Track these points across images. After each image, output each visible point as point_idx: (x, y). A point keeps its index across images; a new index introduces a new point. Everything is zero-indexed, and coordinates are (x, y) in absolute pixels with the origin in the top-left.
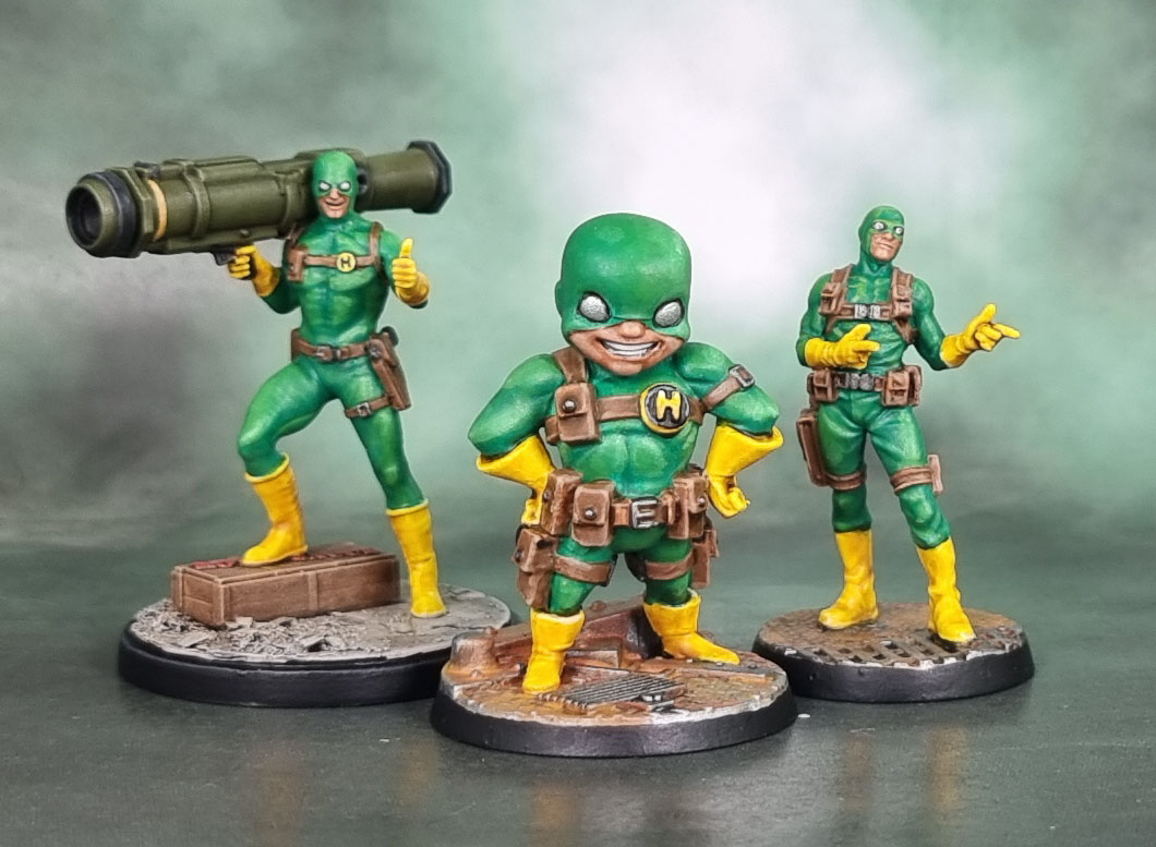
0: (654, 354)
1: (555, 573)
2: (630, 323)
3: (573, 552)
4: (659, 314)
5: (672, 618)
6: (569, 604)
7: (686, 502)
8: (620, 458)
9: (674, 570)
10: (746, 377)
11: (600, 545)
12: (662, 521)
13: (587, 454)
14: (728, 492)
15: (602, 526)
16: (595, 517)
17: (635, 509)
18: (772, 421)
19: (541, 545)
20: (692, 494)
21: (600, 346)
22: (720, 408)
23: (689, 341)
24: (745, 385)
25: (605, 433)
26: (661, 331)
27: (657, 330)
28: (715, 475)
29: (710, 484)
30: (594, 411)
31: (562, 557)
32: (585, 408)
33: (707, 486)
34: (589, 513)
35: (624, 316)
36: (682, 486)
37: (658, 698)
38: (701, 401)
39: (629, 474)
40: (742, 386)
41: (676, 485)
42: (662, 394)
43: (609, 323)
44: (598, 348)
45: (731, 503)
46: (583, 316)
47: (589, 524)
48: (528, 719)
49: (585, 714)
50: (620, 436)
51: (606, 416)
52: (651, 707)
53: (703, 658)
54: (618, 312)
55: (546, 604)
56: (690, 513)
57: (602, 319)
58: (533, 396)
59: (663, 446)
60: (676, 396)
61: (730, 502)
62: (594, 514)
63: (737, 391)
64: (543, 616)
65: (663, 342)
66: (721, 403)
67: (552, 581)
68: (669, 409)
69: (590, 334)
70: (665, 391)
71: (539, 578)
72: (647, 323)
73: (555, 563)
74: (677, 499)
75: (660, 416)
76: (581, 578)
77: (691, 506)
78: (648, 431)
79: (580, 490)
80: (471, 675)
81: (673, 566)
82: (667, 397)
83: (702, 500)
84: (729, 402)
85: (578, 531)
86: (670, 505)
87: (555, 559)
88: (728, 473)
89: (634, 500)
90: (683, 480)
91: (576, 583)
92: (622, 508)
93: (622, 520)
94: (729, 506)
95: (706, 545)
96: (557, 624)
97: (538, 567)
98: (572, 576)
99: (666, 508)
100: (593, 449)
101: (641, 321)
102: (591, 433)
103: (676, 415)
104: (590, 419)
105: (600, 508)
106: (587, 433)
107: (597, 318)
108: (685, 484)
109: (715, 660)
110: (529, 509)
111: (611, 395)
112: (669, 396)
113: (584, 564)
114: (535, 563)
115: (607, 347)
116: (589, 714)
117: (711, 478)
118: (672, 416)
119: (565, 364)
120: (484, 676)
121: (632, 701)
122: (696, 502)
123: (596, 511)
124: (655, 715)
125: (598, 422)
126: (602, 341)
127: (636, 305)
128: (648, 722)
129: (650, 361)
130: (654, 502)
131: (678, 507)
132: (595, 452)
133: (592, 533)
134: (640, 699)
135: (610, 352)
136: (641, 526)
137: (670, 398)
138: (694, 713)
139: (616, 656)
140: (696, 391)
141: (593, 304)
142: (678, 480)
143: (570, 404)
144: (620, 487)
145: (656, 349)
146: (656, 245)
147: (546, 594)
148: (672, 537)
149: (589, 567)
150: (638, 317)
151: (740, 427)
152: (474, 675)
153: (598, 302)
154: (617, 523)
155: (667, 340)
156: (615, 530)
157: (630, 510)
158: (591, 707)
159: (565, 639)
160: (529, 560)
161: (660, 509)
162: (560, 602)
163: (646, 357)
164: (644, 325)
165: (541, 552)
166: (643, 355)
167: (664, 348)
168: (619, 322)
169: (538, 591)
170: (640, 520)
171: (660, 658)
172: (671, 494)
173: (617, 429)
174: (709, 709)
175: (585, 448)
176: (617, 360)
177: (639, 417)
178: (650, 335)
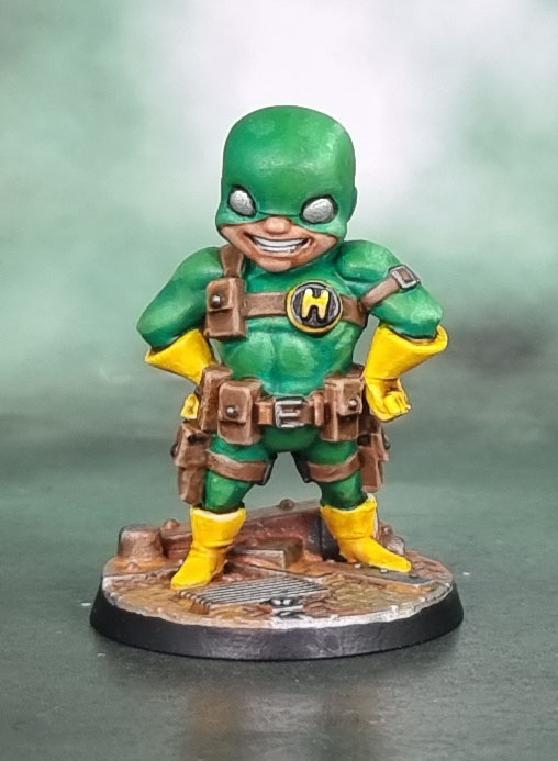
0: (305, 250)
1: (208, 470)
2: (275, 219)
3: (223, 449)
4: (307, 210)
5: (343, 521)
6: (220, 502)
7: (334, 404)
8: (267, 356)
9: (336, 472)
10: (406, 278)
11: (243, 443)
12: (309, 422)
13: (236, 350)
14: (386, 394)
15: (243, 424)
16: (236, 415)
17: (277, 409)
18: (433, 324)
19: (192, 440)
20: (341, 396)
21: (250, 242)
22: (378, 309)
23: (346, 239)
24: (405, 286)
25: (251, 330)
26: (312, 228)
27: (306, 227)
28: (372, 379)
29: (365, 386)
30: (241, 306)
31: (213, 454)
32: (231, 303)
33: (362, 388)
34: (231, 410)
35: (271, 211)
36: (332, 387)
37: (287, 602)
38: (359, 300)
39: (277, 373)
40: (400, 287)
41: (326, 386)
42: (309, 292)
43: (255, 219)
44: (247, 243)
45: (387, 407)
46: (233, 210)
47: (232, 422)
48: (154, 615)
49: (207, 613)
50: (267, 335)
51: (252, 312)
52: (275, 611)
53: (371, 563)
54: (263, 206)
55: (201, 500)
56: (338, 415)
57: (249, 213)
58: (194, 290)
59: (312, 345)
60: (325, 295)
61: (385, 406)
62: (235, 412)
63: (397, 292)
64: (198, 512)
65: (313, 240)
66: (379, 303)
67: (206, 477)
68: (314, 309)
69: (239, 228)
70: (312, 289)
71: (192, 473)
72: (292, 219)
73: (207, 459)
74: (326, 401)
75: (305, 315)
76: (231, 476)
77: (341, 408)
78: (294, 330)
79: (225, 386)
80: (126, 567)
81: (333, 469)
82: (314, 296)
83: (353, 403)
84: (388, 302)
85: (223, 428)
86: (316, 406)
87: (207, 454)
88: (385, 375)
89: (277, 400)
90: (334, 381)
91: (225, 480)
92: (266, 407)
93: (265, 419)
94: (383, 409)
95: (372, 449)
96: (210, 521)
97: (190, 462)
98: (223, 473)
99: (313, 408)
100: (240, 346)
101: (288, 218)
102: (236, 329)
103: (322, 315)
104: (235, 316)
105: (241, 407)
106: (231, 329)
107: (244, 213)
108: (335, 385)
109: (382, 566)
110: (188, 403)
111: (262, 291)
112: (316, 294)
113: (234, 462)
114: (187, 458)
115: (256, 242)
116: (212, 613)
117: (367, 381)
118: (318, 316)
119: (226, 259)
120: (140, 568)
121: (261, 603)
122: (345, 404)
123: (237, 409)
124: (276, 619)
125: (245, 318)
126: (251, 237)
127: (280, 199)
128: (267, 627)
129: (300, 258)
130: (299, 402)
131: (327, 409)
132: (242, 349)
133: (235, 431)
134: (270, 602)
135: (258, 248)
136: (284, 426)
137: (319, 296)
138: (317, 620)
139: (282, 556)
140: (354, 291)
141: (240, 197)
142: (328, 381)
143: (217, 299)
144: (268, 386)
145: (306, 246)
146: (305, 139)
147: (201, 490)
148: (324, 439)
149: (240, 466)
150: (285, 213)
151: (399, 330)
152: (130, 568)
153: (245, 195)
154: (261, 422)
155: (317, 237)
156: (260, 429)
157: (273, 408)
158: (213, 607)
159: (220, 537)
160: (181, 455)
161: (306, 409)
162: (212, 499)
163: (293, 254)
164: (290, 221)
165: (192, 447)
166: (292, 251)
167: (314, 245)
168: (265, 217)
169: (191, 488)
170: (283, 420)
171: (332, 561)
172: (321, 394)
173: (265, 325)
174: (333, 616)
175: (234, 344)
176: (264, 256)
177: (286, 315)
178: (297, 231)
